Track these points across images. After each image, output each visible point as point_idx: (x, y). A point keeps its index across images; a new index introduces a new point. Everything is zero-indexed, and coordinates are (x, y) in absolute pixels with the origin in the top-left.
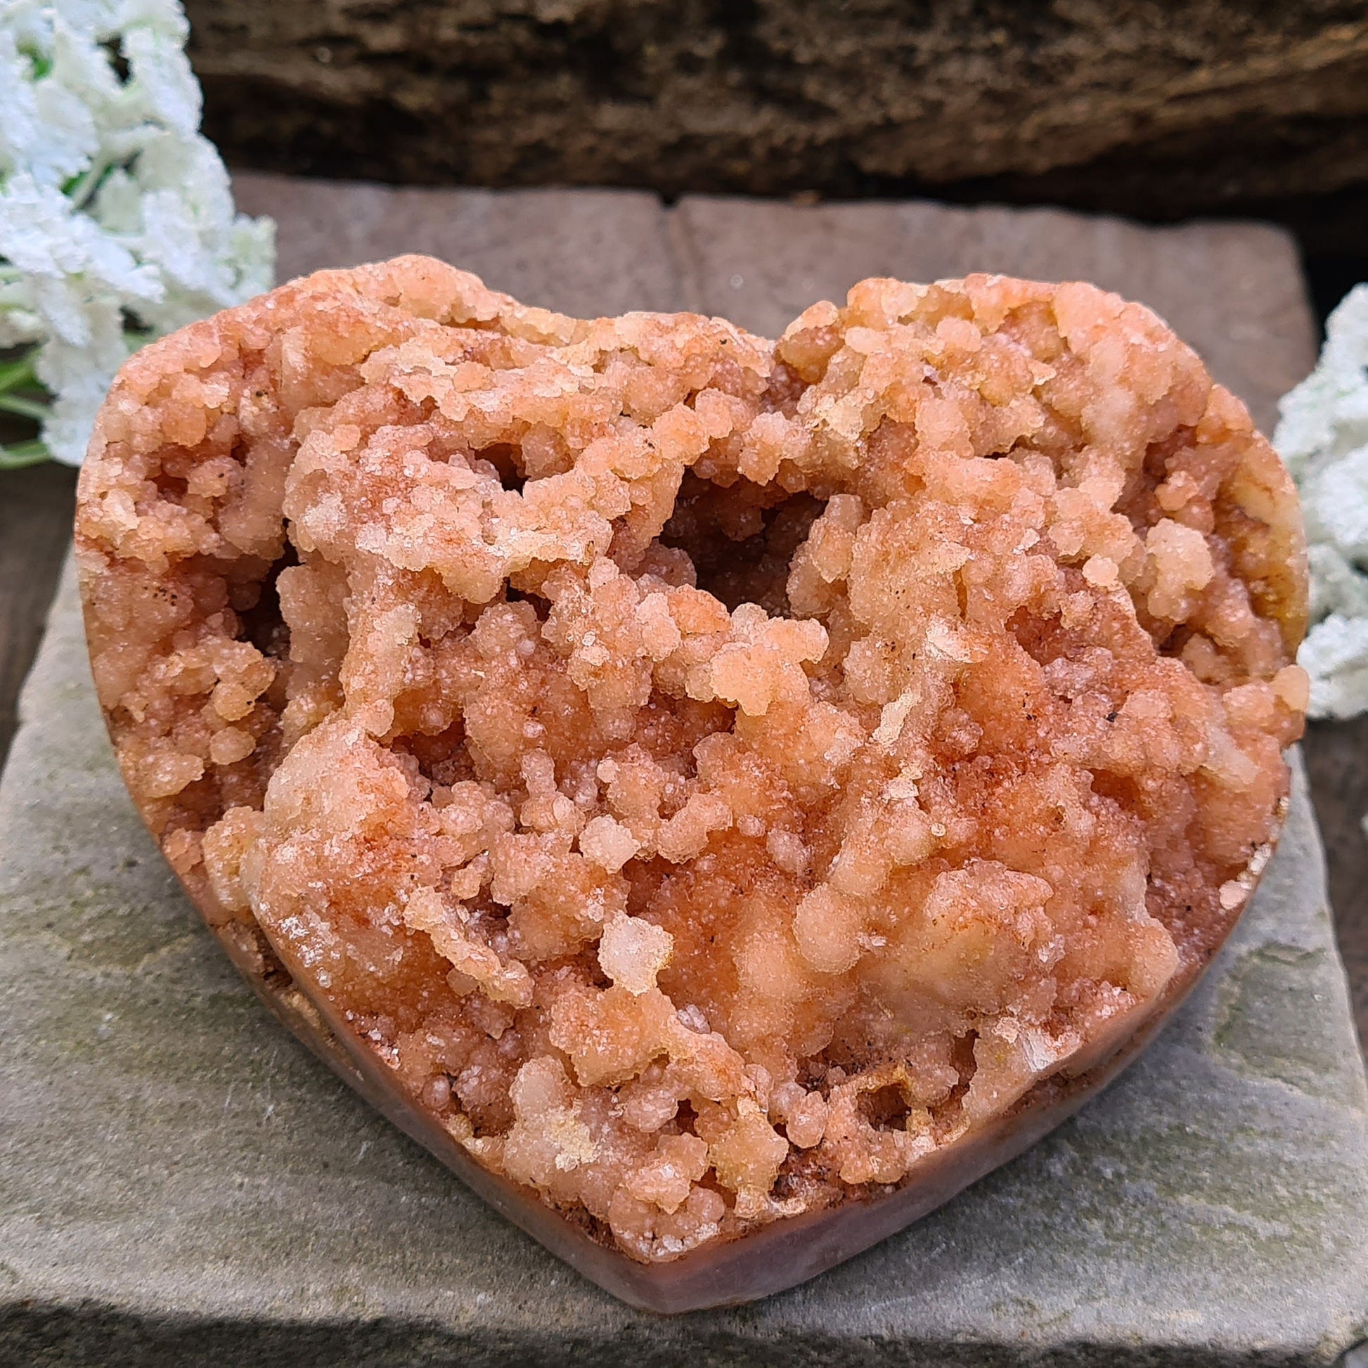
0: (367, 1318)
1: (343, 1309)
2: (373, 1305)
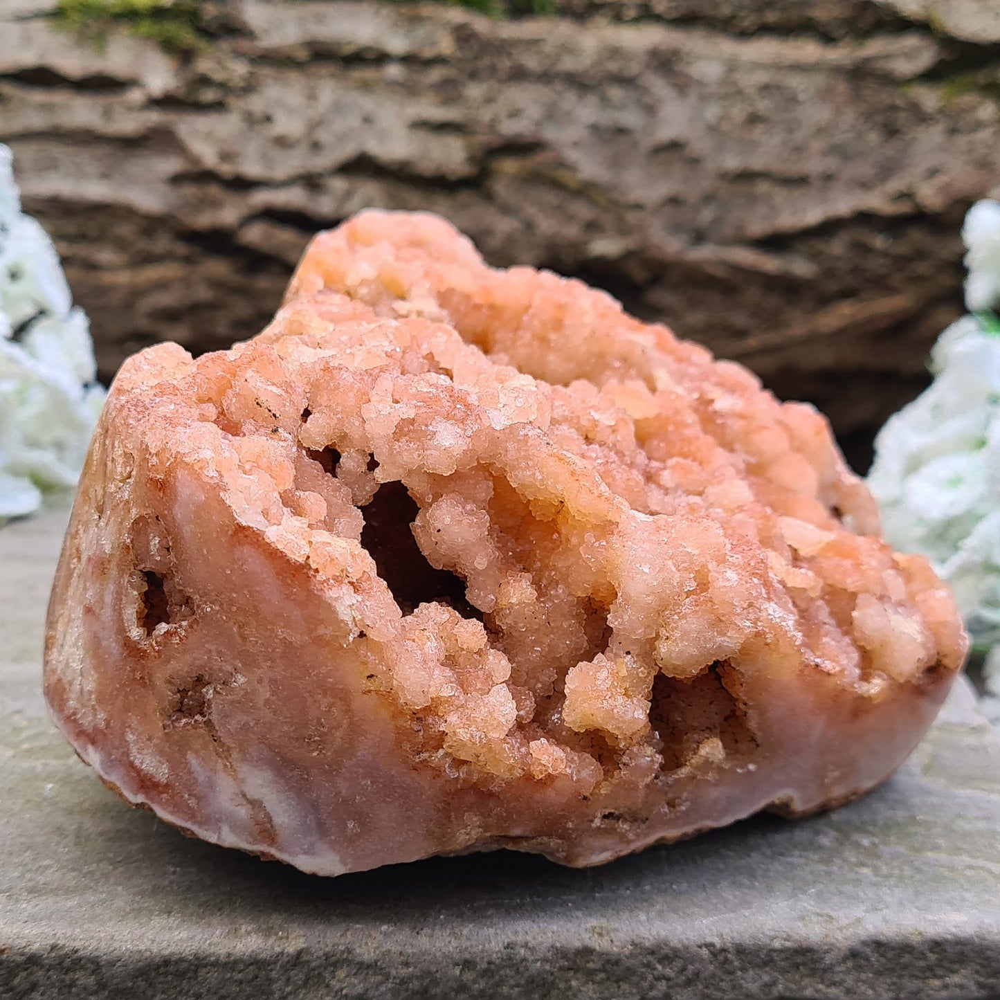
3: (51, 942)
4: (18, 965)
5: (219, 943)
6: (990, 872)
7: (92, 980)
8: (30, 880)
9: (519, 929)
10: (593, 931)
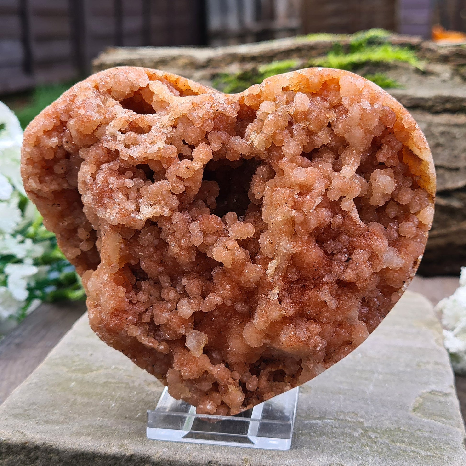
0: (128, 454)
1: (121, 450)
2: (130, 450)
3: (44, 441)
4: (32, 449)
5: (102, 449)
6: (420, 454)
7: (57, 458)
8: (48, 417)
9: (215, 456)
10: (244, 460)
